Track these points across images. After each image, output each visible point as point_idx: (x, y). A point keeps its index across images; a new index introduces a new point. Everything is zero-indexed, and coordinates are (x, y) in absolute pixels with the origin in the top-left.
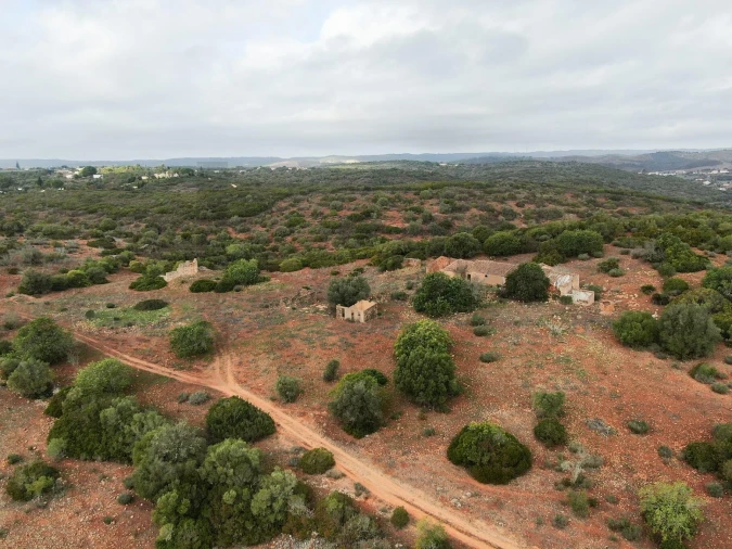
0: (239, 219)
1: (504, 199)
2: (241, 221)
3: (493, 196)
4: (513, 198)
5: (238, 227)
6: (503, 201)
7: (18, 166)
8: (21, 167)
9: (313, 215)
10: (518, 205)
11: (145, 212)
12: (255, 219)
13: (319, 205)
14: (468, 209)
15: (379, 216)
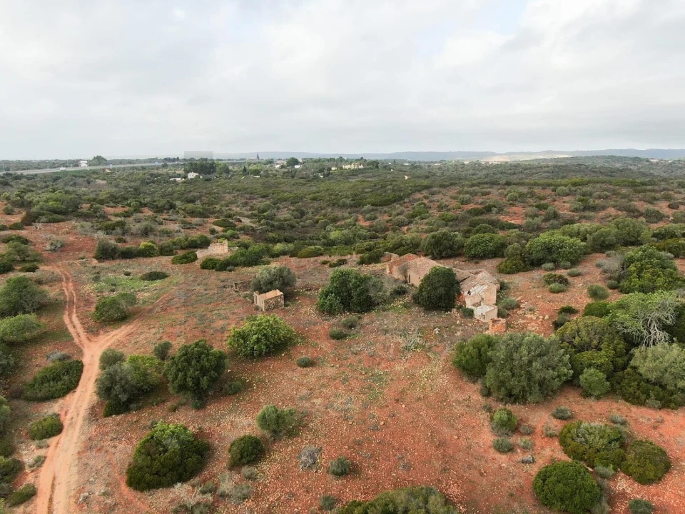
0: (371, 207)
1: (655, 199)
2: (373, 210)
3: (641, 195)
4: (667, 198)
5: (368, 216)
6: (652, 201)
7: (258, 157)
8: (260, 158)
9: (439, 207)
10: (670, 207)
11: (301, 198)
12: (385, 208)
13: (452, 197)
14: (604, 208)
15: (500, 211)
